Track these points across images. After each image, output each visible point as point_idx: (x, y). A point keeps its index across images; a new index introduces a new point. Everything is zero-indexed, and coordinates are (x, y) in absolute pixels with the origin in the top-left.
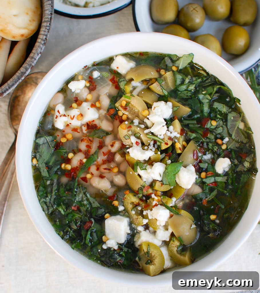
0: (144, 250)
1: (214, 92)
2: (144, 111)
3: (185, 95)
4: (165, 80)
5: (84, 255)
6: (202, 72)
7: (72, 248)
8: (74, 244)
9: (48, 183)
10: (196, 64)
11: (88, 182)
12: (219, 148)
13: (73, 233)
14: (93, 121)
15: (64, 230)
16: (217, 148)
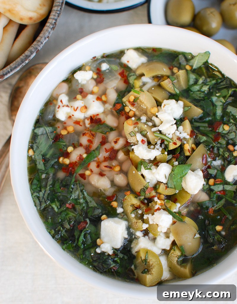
0: (141, 257)
1: (229, 95)
2: (153, 108)
3: (197, 95)
4: (177, 79)
5: (75, 257)
6: (217, 74)
7: (63, 249)
8: (65, 245)
9: (44, 176)
10: (211, 64)
11: (86, 179)
12: (230, 154)
13: (65, 233)
14: (98, 115)
15: (56, 229)
16: (228, 154)
